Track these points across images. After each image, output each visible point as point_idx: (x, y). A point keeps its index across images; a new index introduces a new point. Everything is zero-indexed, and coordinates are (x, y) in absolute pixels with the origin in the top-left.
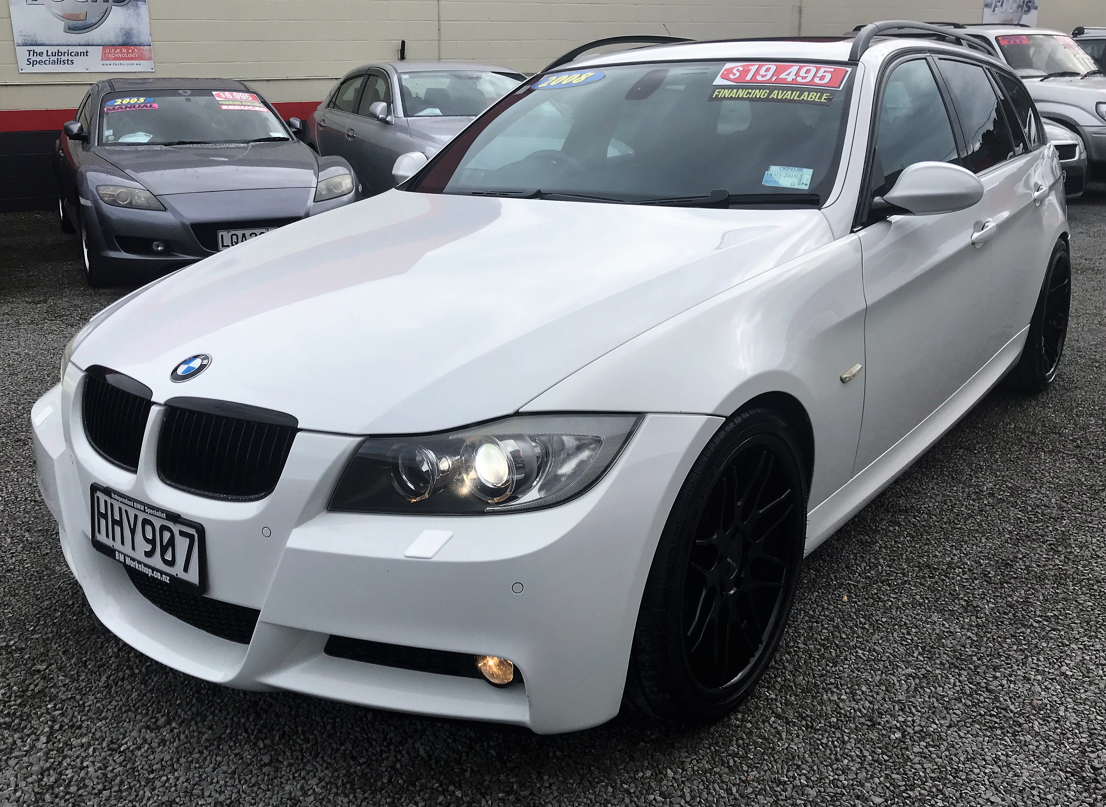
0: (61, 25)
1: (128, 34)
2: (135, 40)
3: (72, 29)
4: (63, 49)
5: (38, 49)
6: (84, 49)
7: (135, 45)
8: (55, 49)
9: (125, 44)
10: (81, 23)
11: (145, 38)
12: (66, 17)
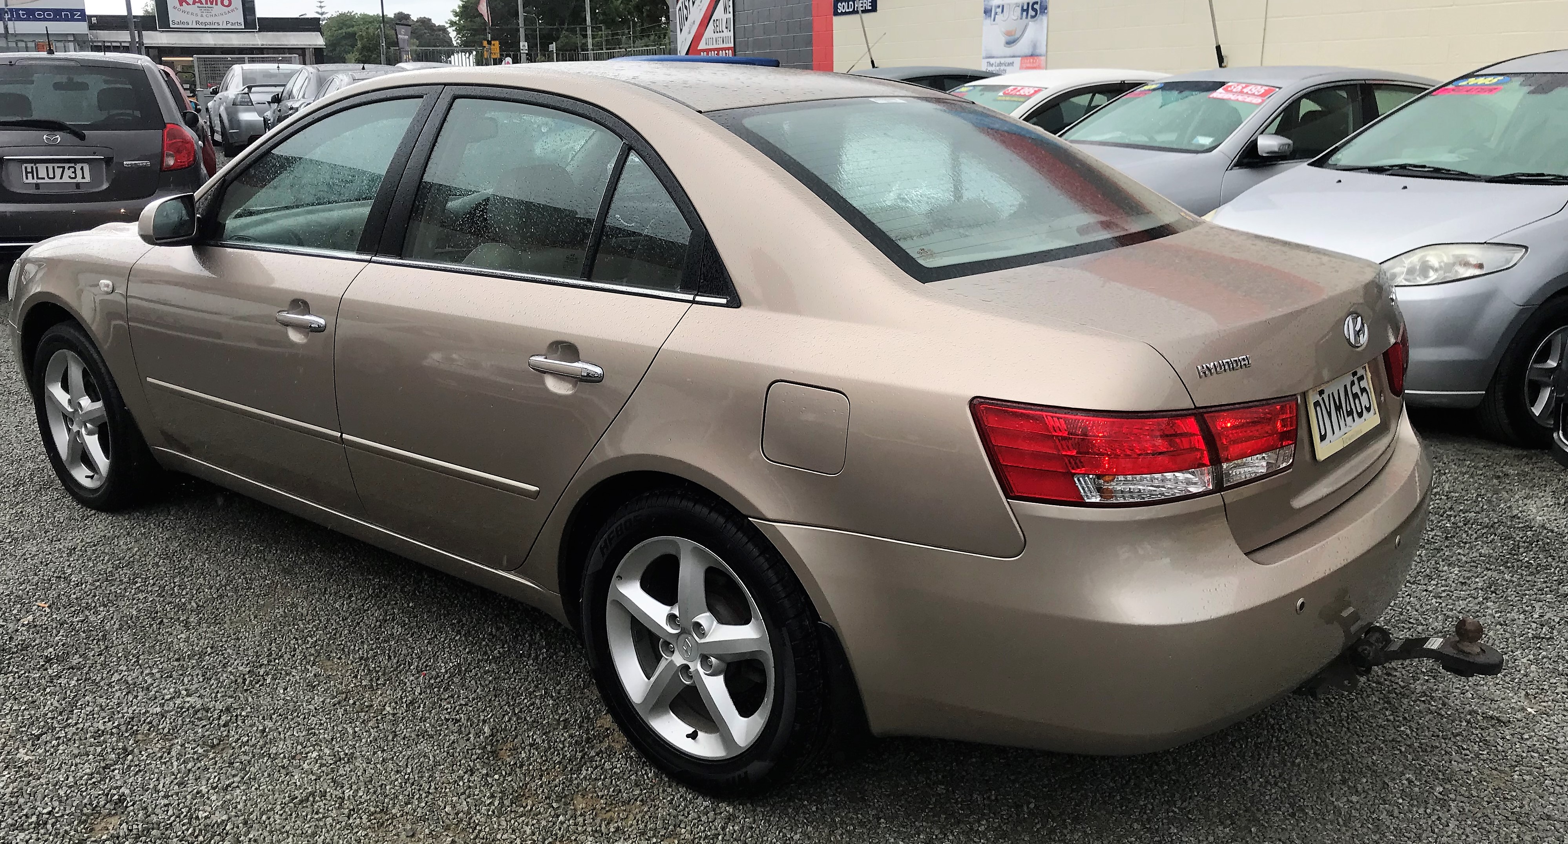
0: (1003, 39)
1: (1035, 46)
2: (1038, 51)
3: (1009, 43)
4: (1002, 60)
5: (992, 61)
6: (1010, 60)
7: (1038, 56)
8: (998, 61)
9: (1032, 55)
10: (1011, 38)
11: (1042, 49)
12: (1008, 33)
